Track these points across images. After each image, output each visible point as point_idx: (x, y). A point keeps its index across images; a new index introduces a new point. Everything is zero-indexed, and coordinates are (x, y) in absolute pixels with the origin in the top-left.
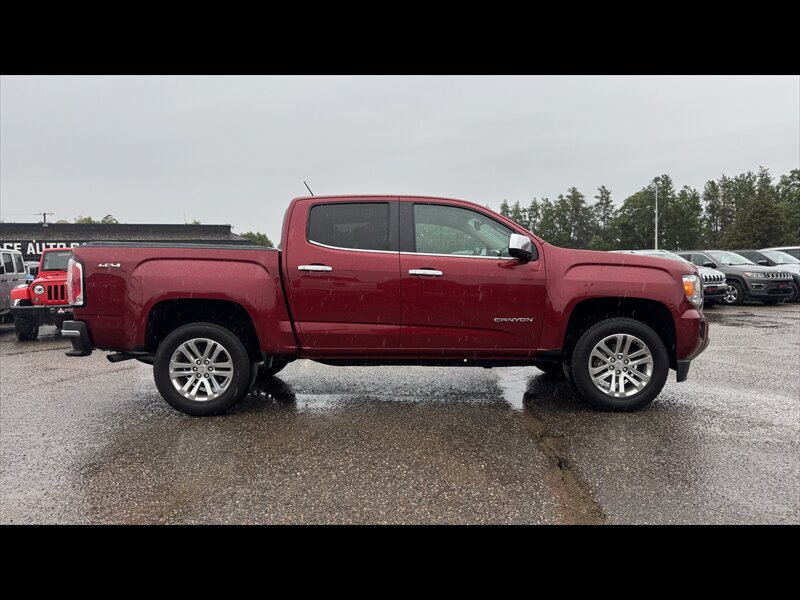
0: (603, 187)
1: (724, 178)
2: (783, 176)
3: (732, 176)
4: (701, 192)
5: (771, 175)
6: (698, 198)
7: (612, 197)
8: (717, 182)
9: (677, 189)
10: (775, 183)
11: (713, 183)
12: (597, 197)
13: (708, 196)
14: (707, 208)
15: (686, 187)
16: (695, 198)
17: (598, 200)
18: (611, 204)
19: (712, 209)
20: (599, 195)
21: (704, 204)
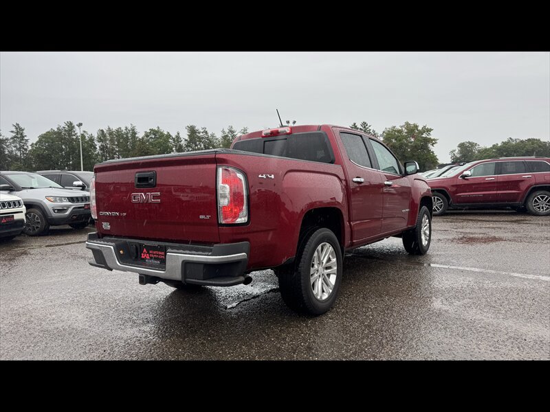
0: (18, 125)
1: (109, 128)
2: (146, 132)
3: (114, 128)
4: (95, 136)
5: (137, 130)
6: (93, 140)
7: (25, 133)
8: (105, 131)
9: (78, 131)
10: (140, 135)
11: (102, 131)
12: (12, 132)
13: (100, 140)
14: (100, 147)
15: (84, 132)
16: (92, 139)
17: (14, 135)
18: (25, 138)
19: (102, 148)
20: (14, 130)
21: (98, 145)
